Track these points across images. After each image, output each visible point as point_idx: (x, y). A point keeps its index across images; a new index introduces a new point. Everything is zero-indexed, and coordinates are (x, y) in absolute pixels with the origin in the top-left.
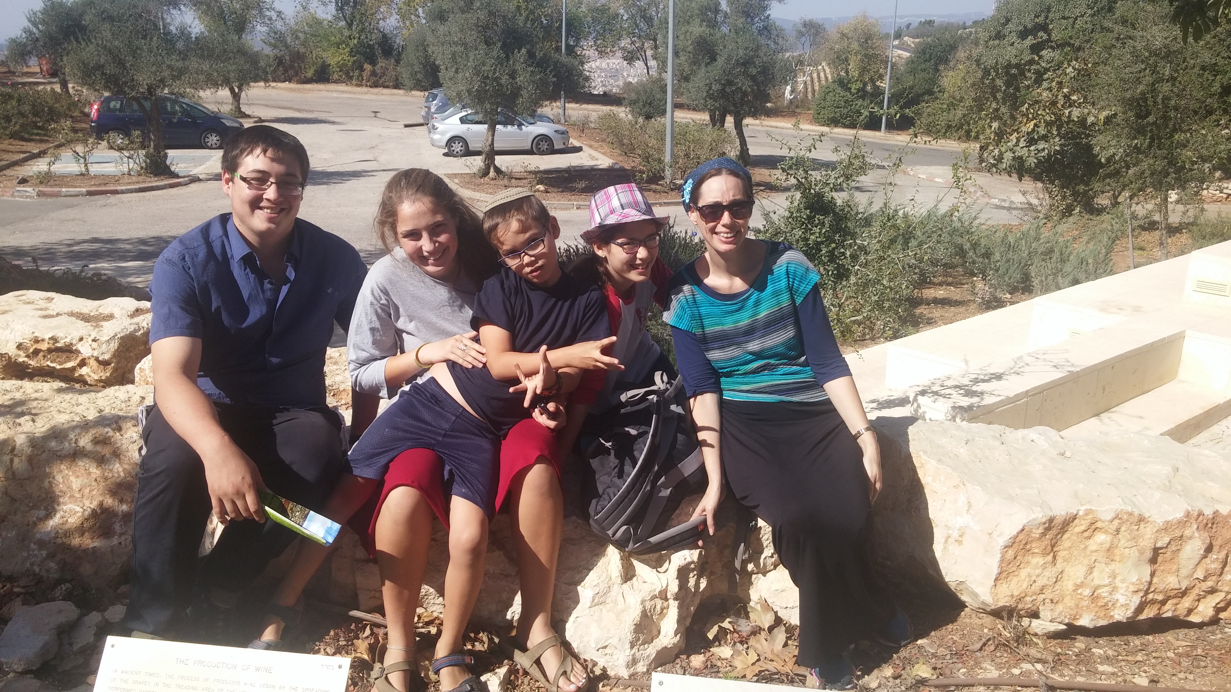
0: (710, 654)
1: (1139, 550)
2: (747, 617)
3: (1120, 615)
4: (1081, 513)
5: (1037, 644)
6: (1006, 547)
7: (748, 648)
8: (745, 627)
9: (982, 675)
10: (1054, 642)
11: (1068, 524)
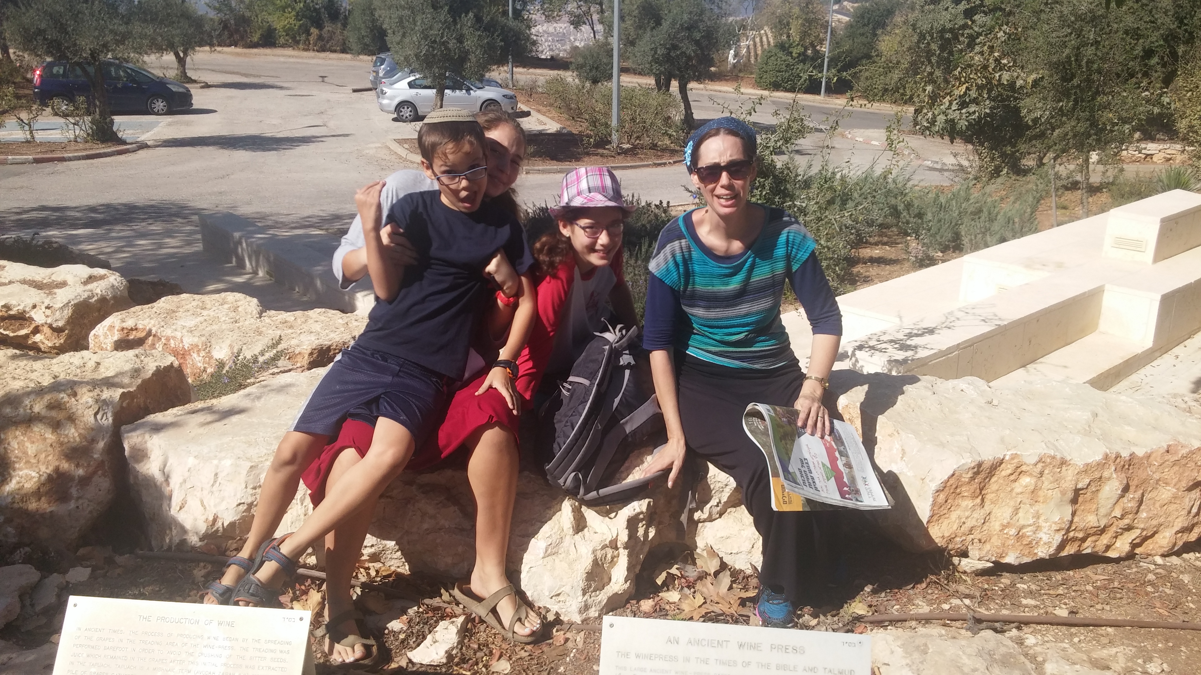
0: (659, 598)
1: (1061, 492)
2: (694, 564)
3: (1043, 552)
4: (1007, 458)
5: (965, 581)
6: (937, 492)
7: (694, 592)
8: (691, 573)
9: (914, 611)
10: (981, 579)
11: (995, 468)
